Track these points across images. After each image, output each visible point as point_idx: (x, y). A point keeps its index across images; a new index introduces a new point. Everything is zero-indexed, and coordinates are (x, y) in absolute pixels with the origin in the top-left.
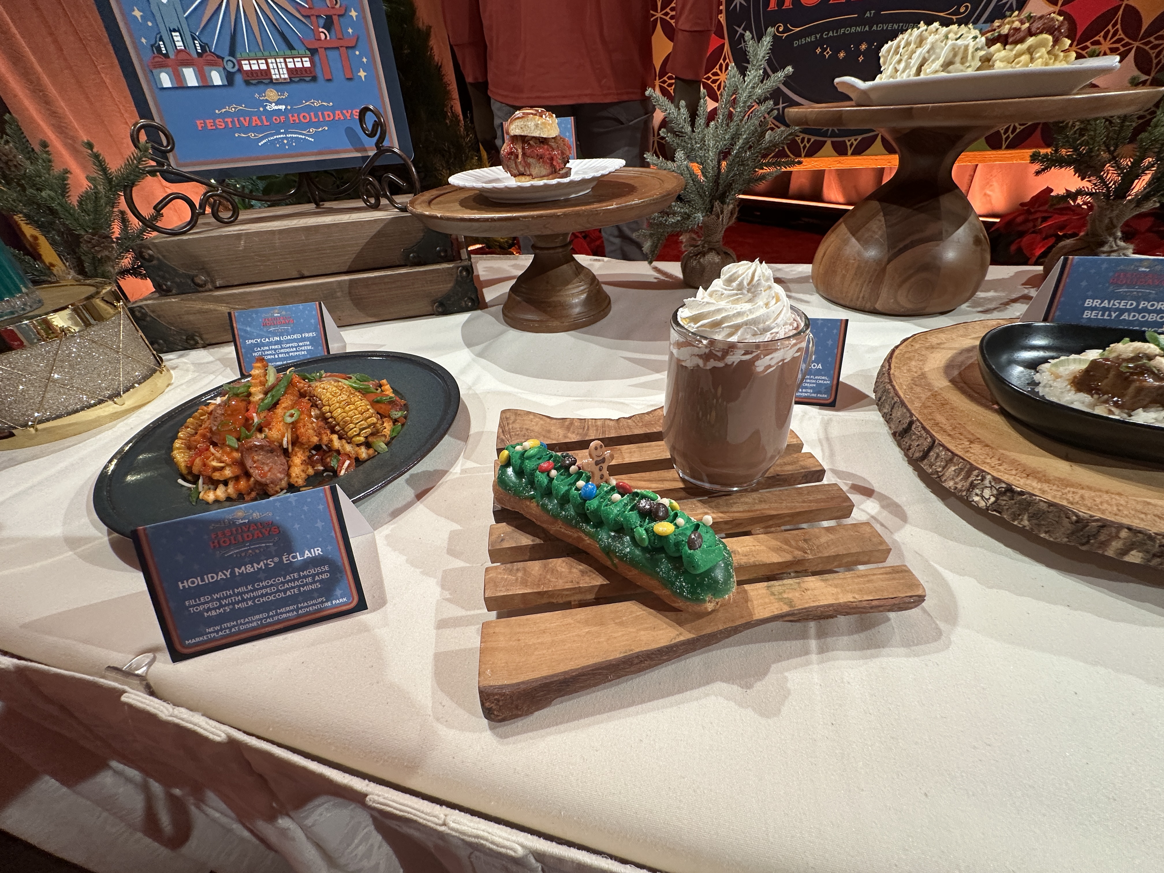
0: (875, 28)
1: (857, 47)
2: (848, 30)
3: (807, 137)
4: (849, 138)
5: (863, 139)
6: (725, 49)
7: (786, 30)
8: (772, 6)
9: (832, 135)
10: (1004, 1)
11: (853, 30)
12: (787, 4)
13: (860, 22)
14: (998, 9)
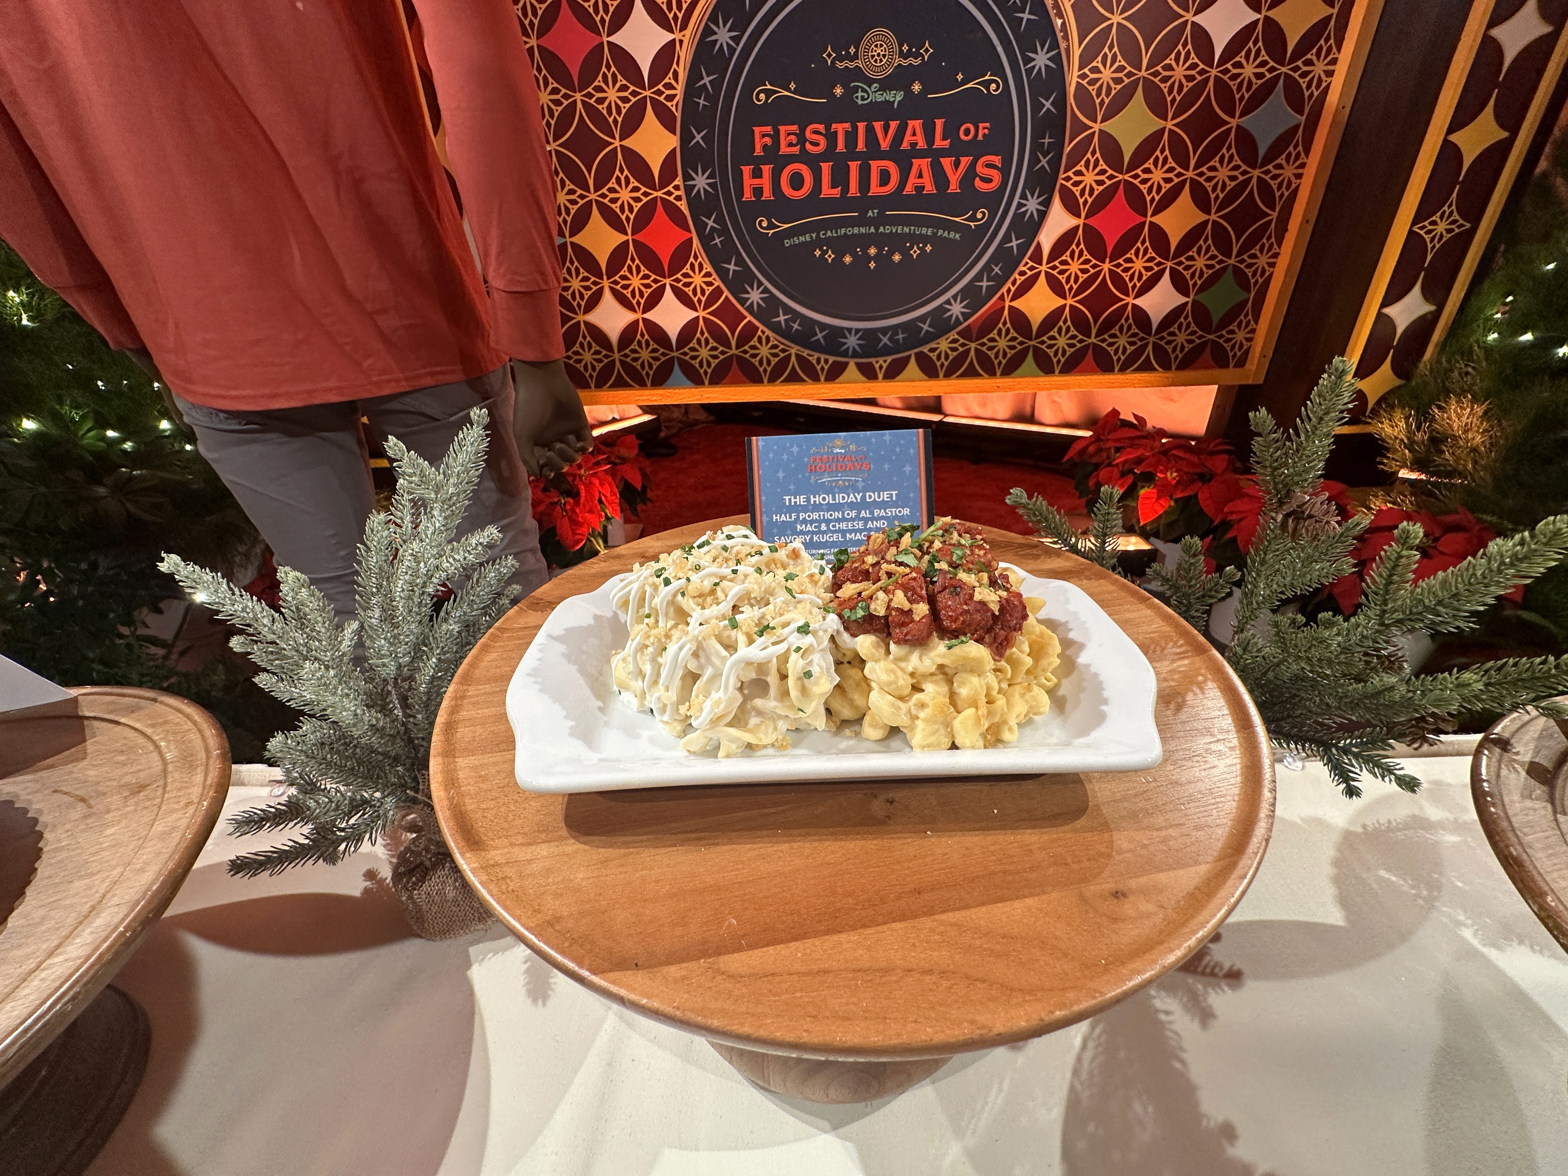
0: (881, 229)
1: (866, 249)
4: (879, 359)
5: (893, 360)
6: (694, 245)
7: (771, 226)
8: (748, 196)
9: (855, 355)
10: (1023, 209)
11: (856, 230)
12: (767, 195)
13: (862, 222)
14: (1019, 216)
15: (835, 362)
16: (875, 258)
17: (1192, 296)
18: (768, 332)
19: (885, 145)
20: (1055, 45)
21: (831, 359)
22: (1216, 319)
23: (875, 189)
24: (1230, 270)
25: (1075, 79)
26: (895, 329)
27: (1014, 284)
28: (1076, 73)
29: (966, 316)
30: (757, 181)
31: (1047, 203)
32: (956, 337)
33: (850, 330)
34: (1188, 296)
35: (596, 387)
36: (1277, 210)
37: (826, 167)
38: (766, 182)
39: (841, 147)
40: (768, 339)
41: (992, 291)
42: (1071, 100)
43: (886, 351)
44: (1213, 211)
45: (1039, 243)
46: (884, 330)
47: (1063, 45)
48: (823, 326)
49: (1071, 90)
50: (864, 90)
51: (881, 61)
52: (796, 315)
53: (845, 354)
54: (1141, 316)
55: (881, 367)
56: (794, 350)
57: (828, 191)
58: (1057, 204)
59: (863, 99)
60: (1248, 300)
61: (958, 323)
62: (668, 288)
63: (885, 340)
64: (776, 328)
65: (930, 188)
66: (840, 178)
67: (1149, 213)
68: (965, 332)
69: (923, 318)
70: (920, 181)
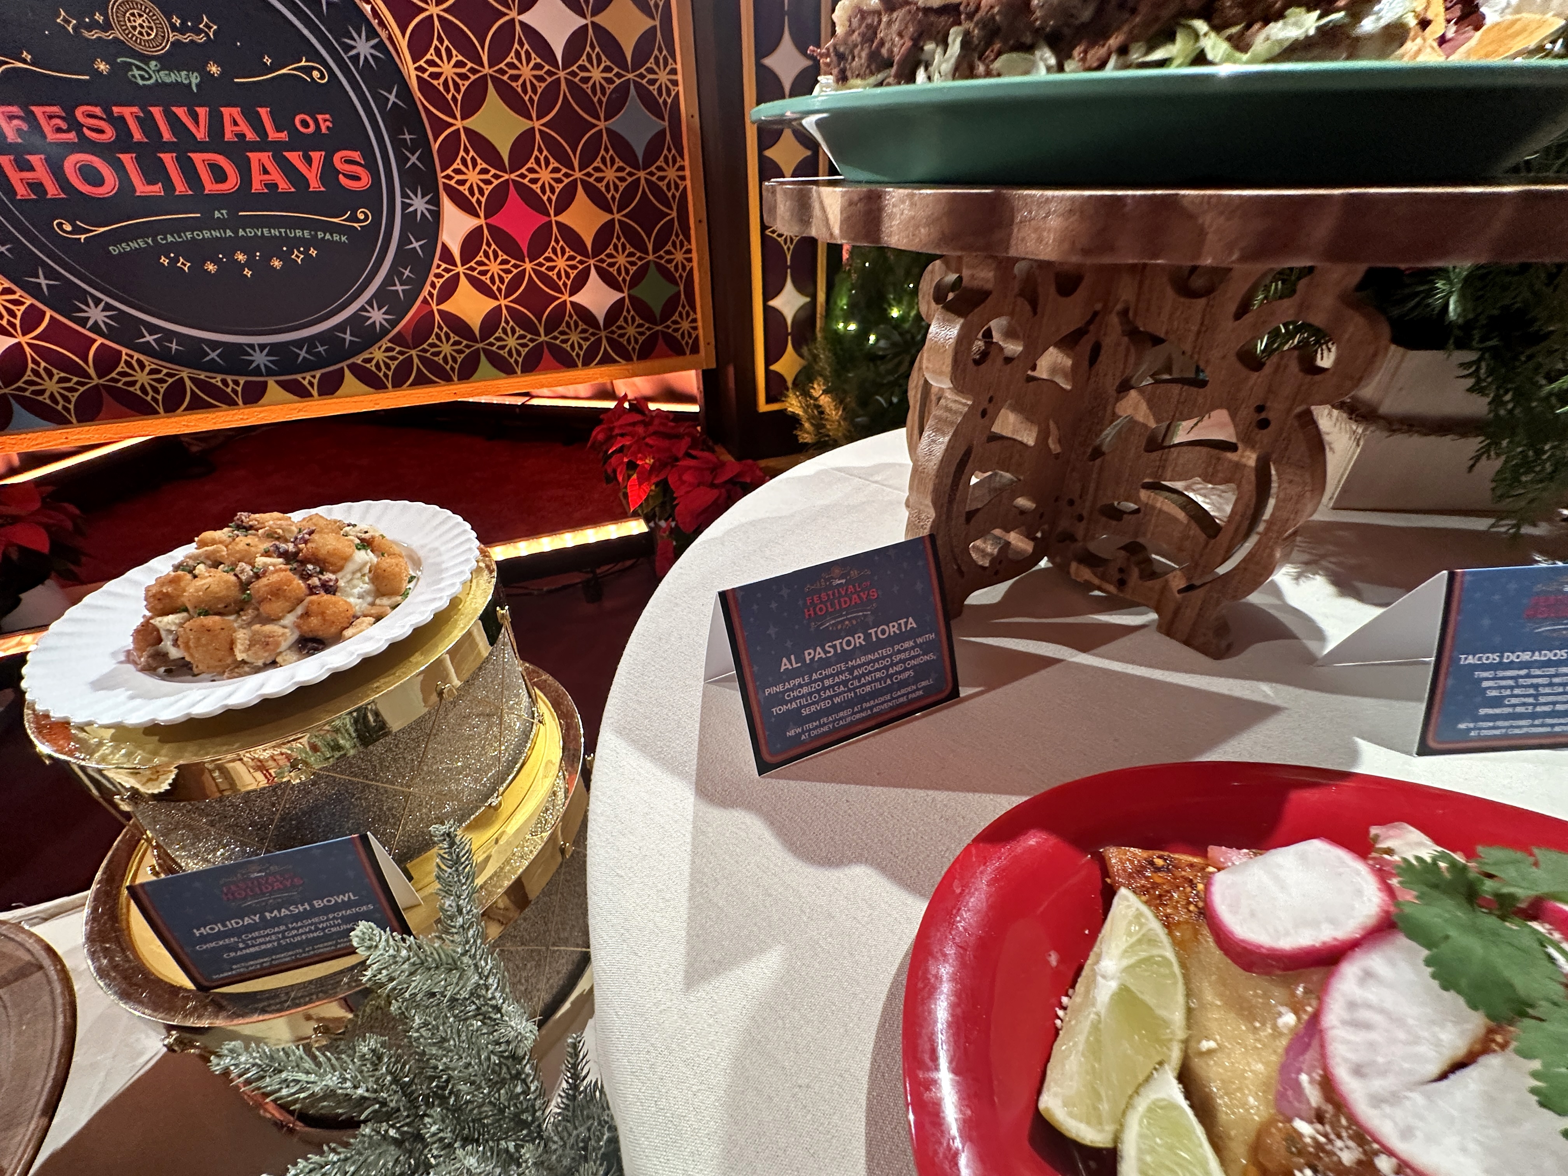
0: (241, 233)
1: (231, 255)
2: (199, 235)
3: (229, 379)
4: (304, 375)
5: (322, 375)
7: (77, 230)
8: (22, 192)
9: (270, 373)
10: (411, 209)
11: (207, 234)
12: (52, 190)
13: (209, 223)
14: (409, 218)
15: (246, 382)
16: (248, 264)
18: (136, 355)
19: (201, 134)
20: (372, 33)
21: (242, 380)
22: (657, 311)
23: (210, 186)
24: (652, 266)
25: (413, 73)
26: (309, 341)
27: (433, 285)
28: (412, 67)
29: (394, 324)
30: (28, 175)
32: (389, 345)
33: (251, 346)
34: (623, 292)
36: (675, 208)
37: (127, 159)
38: (42, 175)
39: (138, 135)
40: (141, 363)
42: (417, 94)
43: (307, 366)
44: (615, 210)
45: (444, 245)
46: (299, 343)
47: (383, 35)
48: (214, 345)
49: (414, 84)
50: (139, 68)
51: (149, 35)
52: (169, 335)
53: (257, 373)
54: (583, 313)
55: (311, 384)
56: (185, 374)
57: (145, 189)
58: (447, 204)
59: (143, 78)
60: (679, 292)
63: (303, 354)
64: (146, 349)
65: (284, 186)
66: (155, 174)
67: (552, 213)
68: (398, 340)
69: (341, 327)
70: (266, 177)
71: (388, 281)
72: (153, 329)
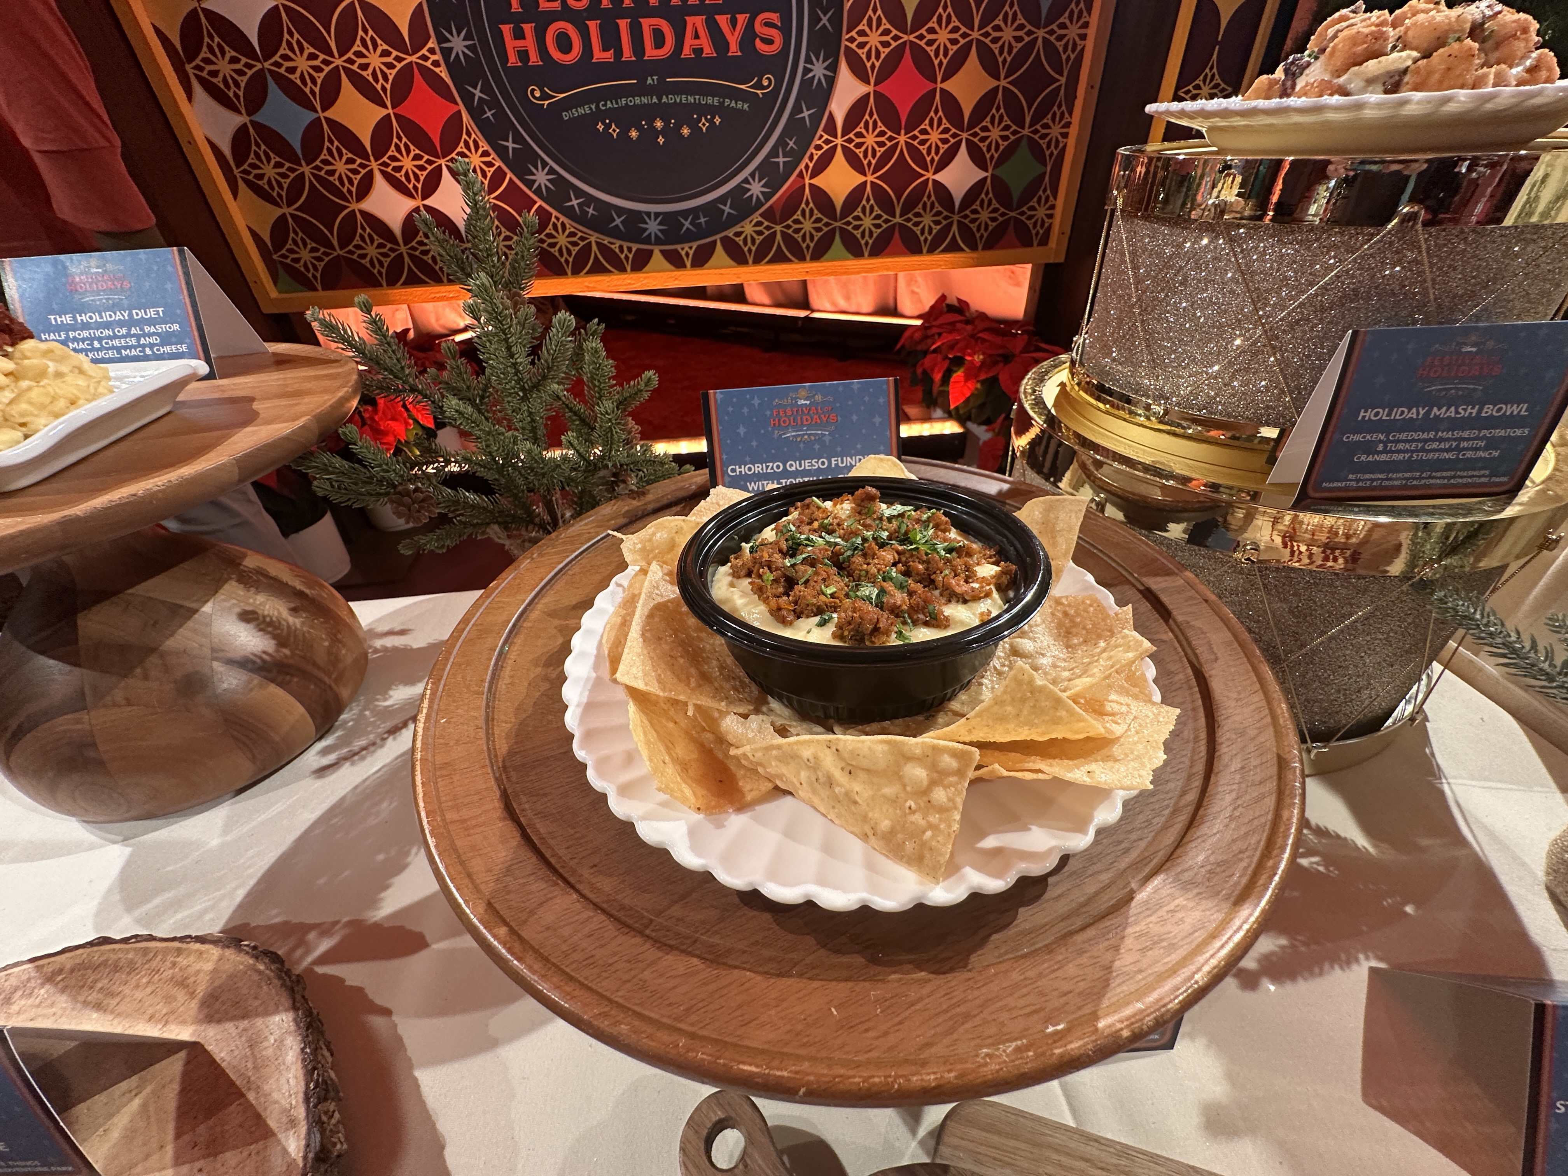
0: (664, 99)
2: (631, 102)
4: (684, 245)
6: (464, 119)
7: (545, 97)
8: (513, 60)
9: (658, 242)
10: (810, 75)
11: (637, 100)
12: (534, 58)
13: (641, 90)
14: (806, 83)
15: (638, 250)
16: (663, 132)
17: (990, 170)
18: (562, 218)
21: (635, 247)
22: (1016, 194)
23: (651, 53)
24: (1024, 142)
26: (695, 211)
27: (811, 158)
29: (768, 196)
30: (520, 43)
31: (833, 68)
32: (760, 219)
33: (648, 214)
34: (986, 171)
35: (388, 285)
36: (1065, 73)
37: (593, 26)
38: (530, 43)
39: (605, 1)
40: (563, 226)
41: (791, 167)
43: (689, 237)
44: (1002, 77)
45: (831, 114)
46: (685, 213)
48: (620, 211)
52: (591, 199)
53: (647, 241)
54: (942, 193)
55: (687, 254)
56: (594, 238)
57: (600, 55)
58: (844, 69)
60: (1045, 173)
61: (759, 204)
62: (445, 172)
63: (687, 224)
64: (569, 213)
65: (709, 51)
66: (611, 40)
67: (939, 79)
68: (769, 215)
69: (722, 199)
70: (697, 42)
71: (774, 153)
72: (579, 193)
